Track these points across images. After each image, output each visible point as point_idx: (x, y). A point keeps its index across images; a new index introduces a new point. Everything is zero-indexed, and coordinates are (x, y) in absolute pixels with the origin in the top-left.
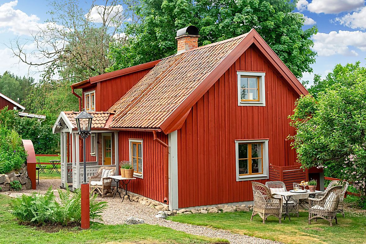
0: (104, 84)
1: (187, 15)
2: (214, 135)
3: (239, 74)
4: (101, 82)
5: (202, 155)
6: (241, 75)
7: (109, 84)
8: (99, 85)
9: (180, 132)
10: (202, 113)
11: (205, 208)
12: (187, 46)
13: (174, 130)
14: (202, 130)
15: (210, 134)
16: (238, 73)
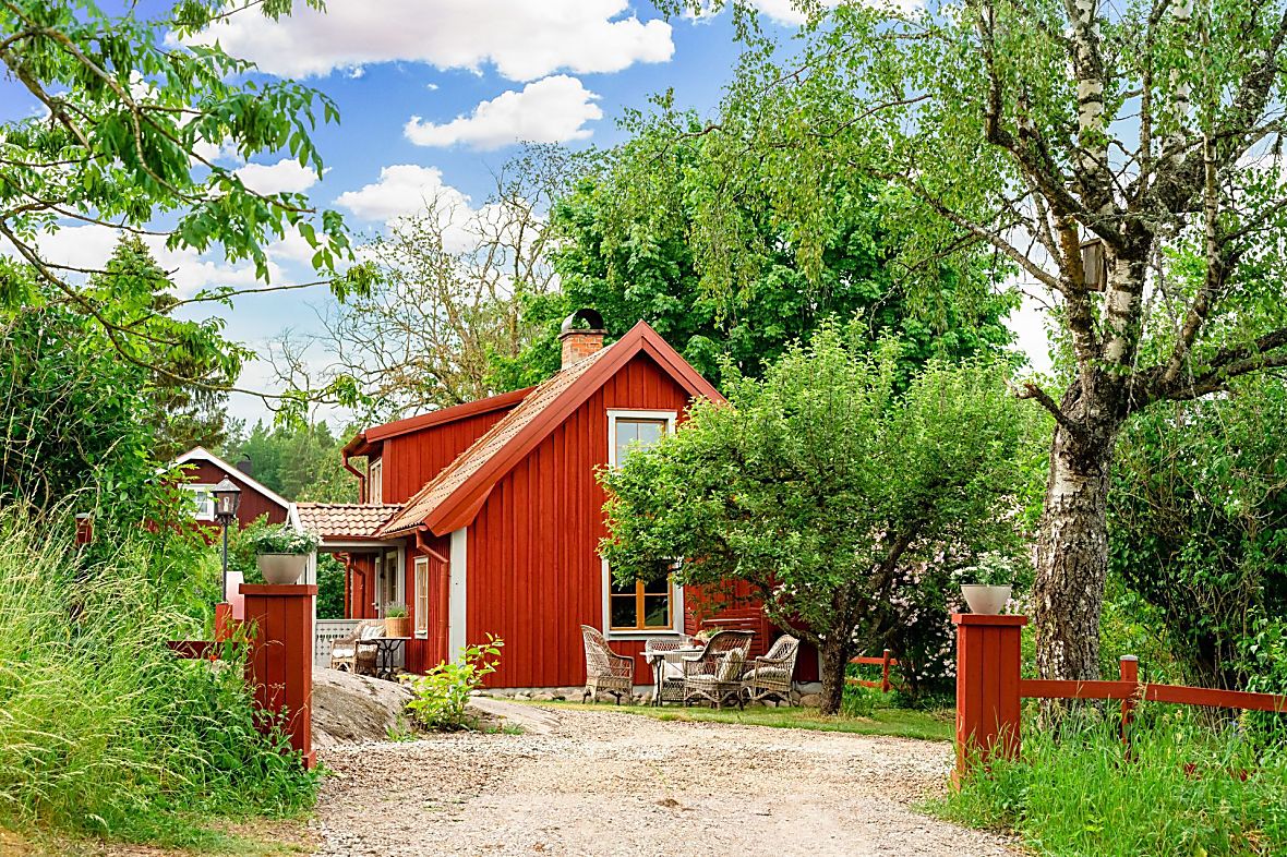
0: (401, 443)
1: (658, 273)
2: (550, 542)
3: (612, 414)
4: (394, 439)
5: (523, 583)
6: (617, 418)
7: (412, 445)
8: (387, 447)
9: (472, 530)
10: (524, 495)
11: (527, 691)
12: (576, 354)
13: (458, 529)
14: (523, 530)
15: (543, 539)
16: (609, 413)
